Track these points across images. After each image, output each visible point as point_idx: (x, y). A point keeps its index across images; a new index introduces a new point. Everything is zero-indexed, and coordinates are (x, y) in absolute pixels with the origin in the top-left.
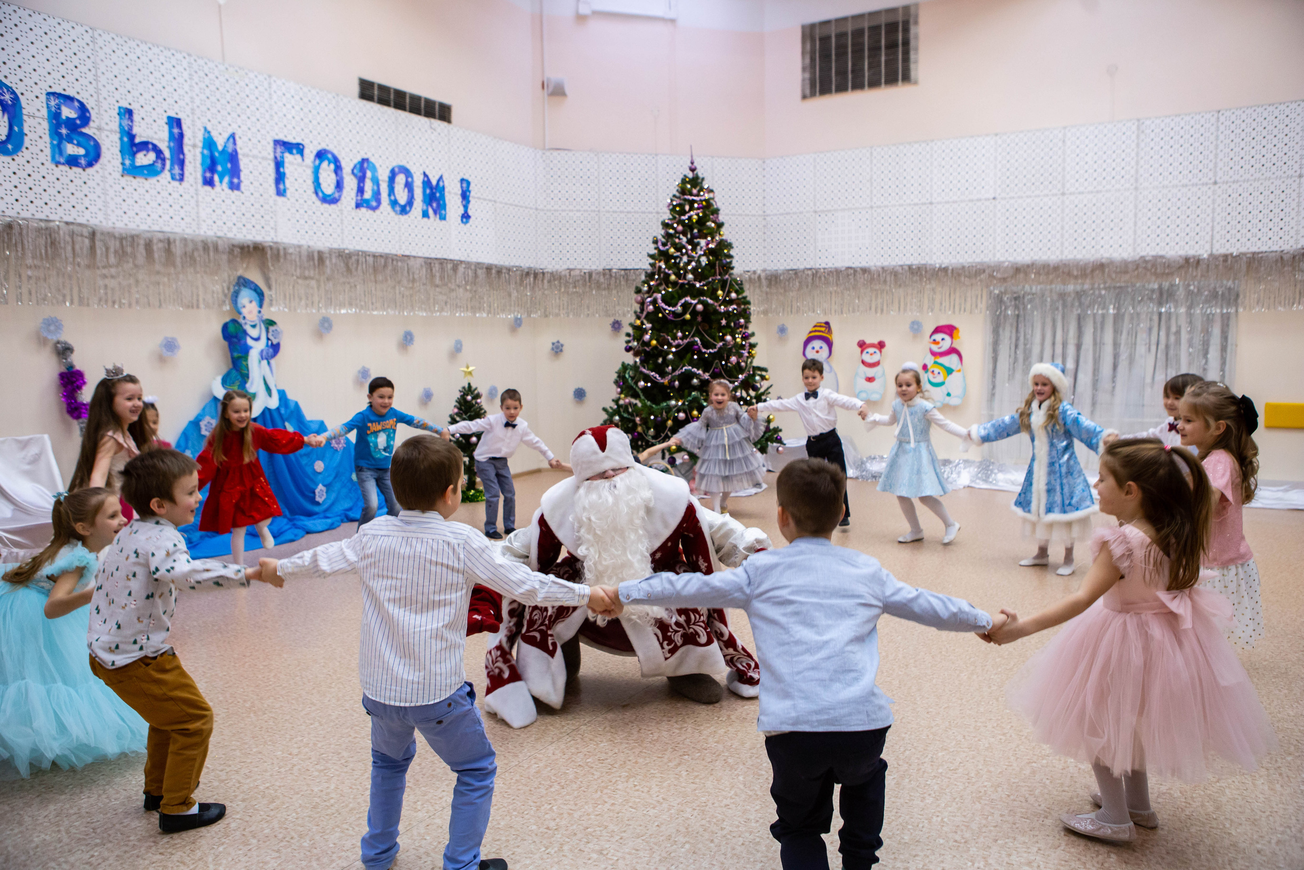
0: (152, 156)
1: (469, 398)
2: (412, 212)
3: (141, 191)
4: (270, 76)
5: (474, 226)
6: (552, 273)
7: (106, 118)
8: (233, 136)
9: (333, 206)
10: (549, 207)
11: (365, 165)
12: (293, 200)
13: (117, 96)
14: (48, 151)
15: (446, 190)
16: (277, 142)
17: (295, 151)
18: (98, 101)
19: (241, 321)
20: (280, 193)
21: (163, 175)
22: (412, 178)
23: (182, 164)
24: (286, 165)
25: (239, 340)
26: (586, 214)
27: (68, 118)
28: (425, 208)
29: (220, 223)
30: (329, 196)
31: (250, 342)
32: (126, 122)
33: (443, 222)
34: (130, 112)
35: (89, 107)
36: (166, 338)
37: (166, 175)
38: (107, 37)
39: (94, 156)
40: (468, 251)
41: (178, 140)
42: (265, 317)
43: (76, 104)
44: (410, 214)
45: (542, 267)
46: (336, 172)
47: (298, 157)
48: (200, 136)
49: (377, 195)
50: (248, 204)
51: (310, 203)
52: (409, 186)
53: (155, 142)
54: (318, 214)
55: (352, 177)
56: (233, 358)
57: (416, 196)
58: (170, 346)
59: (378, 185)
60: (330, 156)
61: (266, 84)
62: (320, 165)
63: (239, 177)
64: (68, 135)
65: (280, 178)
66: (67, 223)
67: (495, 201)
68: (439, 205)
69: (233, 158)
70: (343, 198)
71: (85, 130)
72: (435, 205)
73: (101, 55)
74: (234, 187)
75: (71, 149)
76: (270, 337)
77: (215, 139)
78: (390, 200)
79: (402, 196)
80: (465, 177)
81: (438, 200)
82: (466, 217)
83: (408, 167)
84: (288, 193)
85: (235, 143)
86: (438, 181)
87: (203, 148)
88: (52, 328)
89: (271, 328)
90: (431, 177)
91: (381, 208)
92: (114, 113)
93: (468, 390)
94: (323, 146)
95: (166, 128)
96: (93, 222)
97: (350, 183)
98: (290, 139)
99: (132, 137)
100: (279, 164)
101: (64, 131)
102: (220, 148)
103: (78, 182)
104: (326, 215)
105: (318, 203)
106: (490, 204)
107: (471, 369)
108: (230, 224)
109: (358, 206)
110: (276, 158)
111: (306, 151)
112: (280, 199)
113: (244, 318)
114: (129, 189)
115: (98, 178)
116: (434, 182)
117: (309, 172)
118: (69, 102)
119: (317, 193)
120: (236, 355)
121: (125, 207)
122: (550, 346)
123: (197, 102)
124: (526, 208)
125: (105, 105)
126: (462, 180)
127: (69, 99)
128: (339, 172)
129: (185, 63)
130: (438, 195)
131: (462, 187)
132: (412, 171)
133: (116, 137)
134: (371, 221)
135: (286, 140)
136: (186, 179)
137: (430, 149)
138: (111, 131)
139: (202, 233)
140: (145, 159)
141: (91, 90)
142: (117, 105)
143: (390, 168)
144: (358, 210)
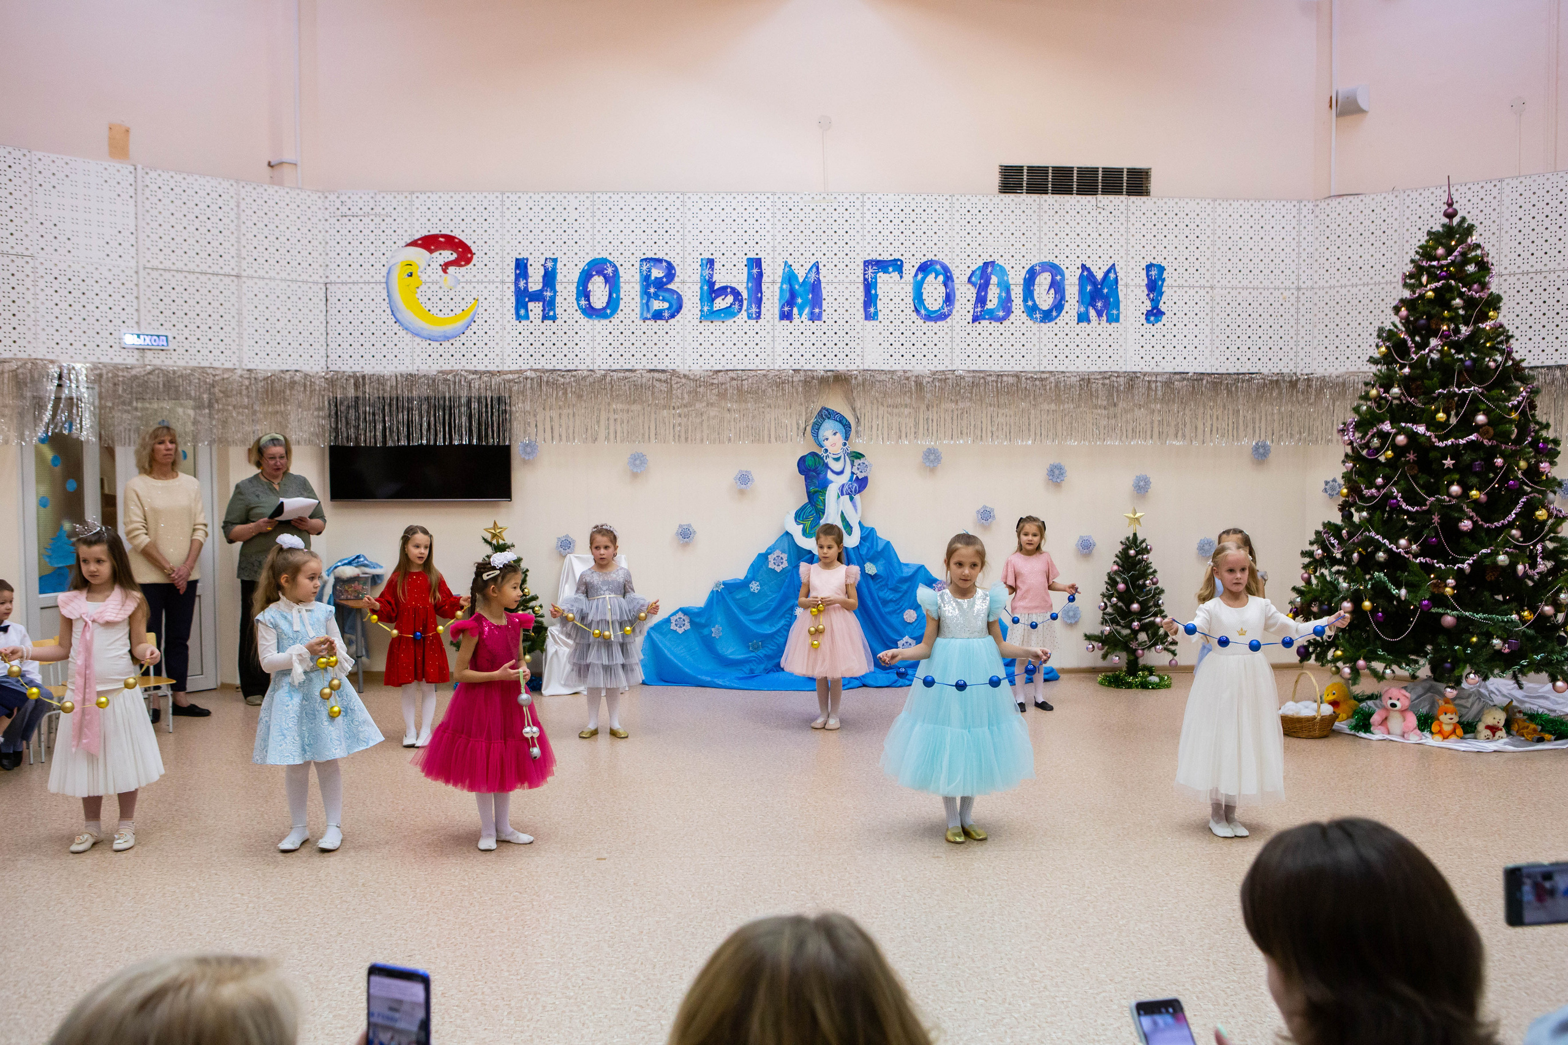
0: (730, 299)
1: (1132, 552)
2: (1061, 317)
3: (718, 333)
4: (863, 195)
5: (1169, 325)
6: (1323, 379)
7: (690, 271)
8: (816, 266)
9: (939, 323)
10: (1322, 283)
11: (989, 270)
12: (886, 322)
13: (701, 249)
14: (638, 310)
15: (1120, 282)
16: (867, 263)
17: (891, 269)
18: (683, 258)
19: (821, 453)
20: (868, 317)
21: (740, 316)
22: (1063, 275)
23: (759, 302)
24: (879, 285)
25: (818, 474)
26: (1377, 289)
27: (656, 278)
28: (1082, 309)
29: (797, 356)
30: (936, 311)
31: (830, 475)
32: (707, 272)
33: (1114, 324)
34: (711, 262)
35: (674, 264)
36: (740, 471)
37: (744, 313)
38: (695, 198)
39: (676, 308)
40: (1158, 358)
41: (757, 280)
42: (850, 450)
43: (664, 264)
44: (1057, 321)
45: (1306, 371)
46: (945, 284)
47: (896, 275)
48: (780, 271)
49: (1006, 304)
50: (830, 333)
51: (908, 322)
52: (1057, 286)
53: (733, 285)
54: (919, 334)
55: (970, 286)
56: (808, 493)
57: (1067, 298)
58: (744, 479)
59: (1008, 292)
60: (938, 267)
61: (858, 204)
62: (923, 279)
63: (821, 307)
64: (655, 293)
65: (870, 299)
66: (651, 371)
67: (1212, 288)
68: (1107, 305)
69: (815, 288)
70: (954, 312)
71: (669, 286)
72: (1099, 304)
73: (689, 215)
74: (814, 317)
75: (657, 305)
76: (855, 470)
77: (796, 272)
78: (1026, 306)
79: (1044, 299)
80: (1154, 262)
81: (1106, 299)
82: (1155, 314)
83: (1056, 262)
84: (880, 316)
85: (818, 272)
86: (1108, 272)
87: (782, 283)
88: (638, 462)
89: (857, 462)
90: (1094, 269)
91: (1012, 317)
92: (697, 266)
93: (1133, 542)
94: (930, 256)
95: (746, 269)
96: (671, 367)
97: (965, 294)
98: (886, 257)
99: (711, 284)
100: (869, 287)
101: (652, 290)
102: (801, 280)
103: (661, 333)
104: (930, 334)
105: (920, 322)
106: (1202, 292)
107: (1138, 515)
108: (808, 356)
109: (976, 319)
110: (865, 279)
111: (906, 267)
112: (873, 322)
113: (826, 450)
114: (707, 333)
115: (678, 327)
116: (1099, 276)
117: (909, 289)
118: (658, 264)
119: (917, 311)
120: (812, 489)
121: (701, 350)
122: (1323, 486)
123: (779, 238)
124: (1277, 288)
125: (689, 260)
126: (1149, 267)
127: (659, 261)
128: (950, 283)
129: (768, 204)
130: (1105, 291)
131: (1148, 276)
132: (1063, 268)
133: (697, 288)
134: (996, 334)
135: (879, 258)
136: (762, 316)
137: (1095, 235)
138: (693, 282)
139: (777, 368)
140: (721, 303)
141: (678, 249)
142: (700, 257)
143: (1027, 267)
144: (977, 324)
